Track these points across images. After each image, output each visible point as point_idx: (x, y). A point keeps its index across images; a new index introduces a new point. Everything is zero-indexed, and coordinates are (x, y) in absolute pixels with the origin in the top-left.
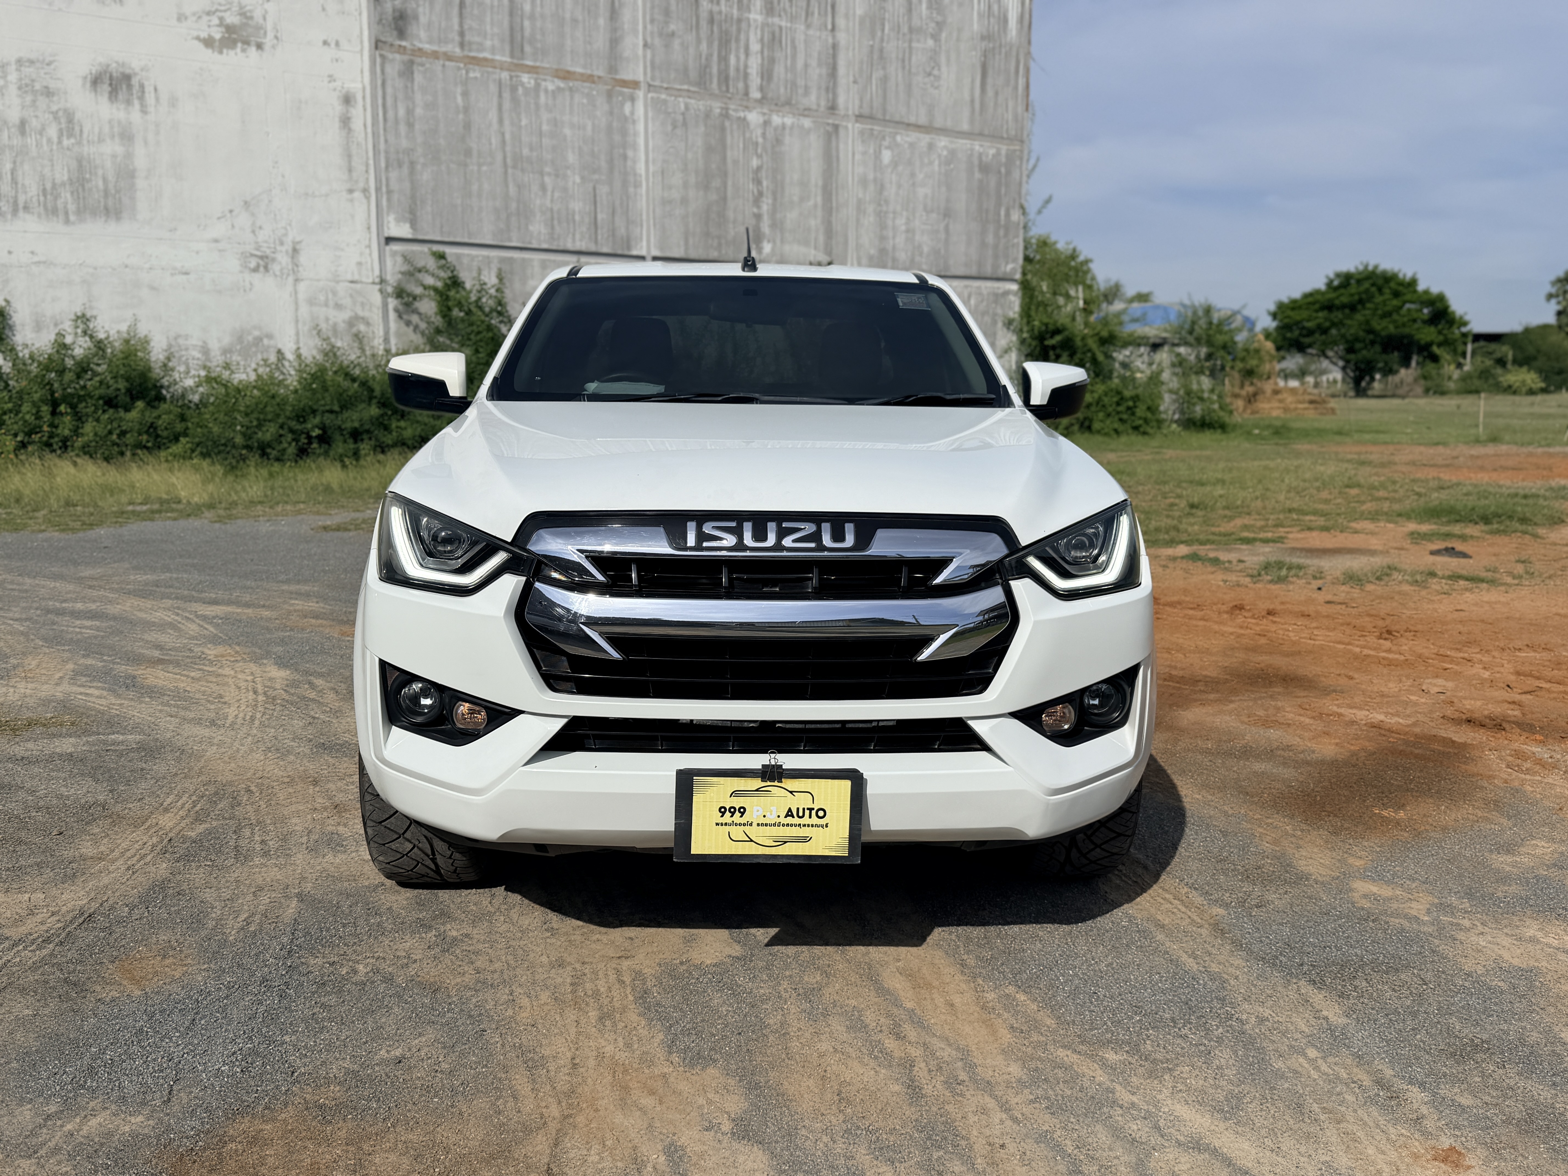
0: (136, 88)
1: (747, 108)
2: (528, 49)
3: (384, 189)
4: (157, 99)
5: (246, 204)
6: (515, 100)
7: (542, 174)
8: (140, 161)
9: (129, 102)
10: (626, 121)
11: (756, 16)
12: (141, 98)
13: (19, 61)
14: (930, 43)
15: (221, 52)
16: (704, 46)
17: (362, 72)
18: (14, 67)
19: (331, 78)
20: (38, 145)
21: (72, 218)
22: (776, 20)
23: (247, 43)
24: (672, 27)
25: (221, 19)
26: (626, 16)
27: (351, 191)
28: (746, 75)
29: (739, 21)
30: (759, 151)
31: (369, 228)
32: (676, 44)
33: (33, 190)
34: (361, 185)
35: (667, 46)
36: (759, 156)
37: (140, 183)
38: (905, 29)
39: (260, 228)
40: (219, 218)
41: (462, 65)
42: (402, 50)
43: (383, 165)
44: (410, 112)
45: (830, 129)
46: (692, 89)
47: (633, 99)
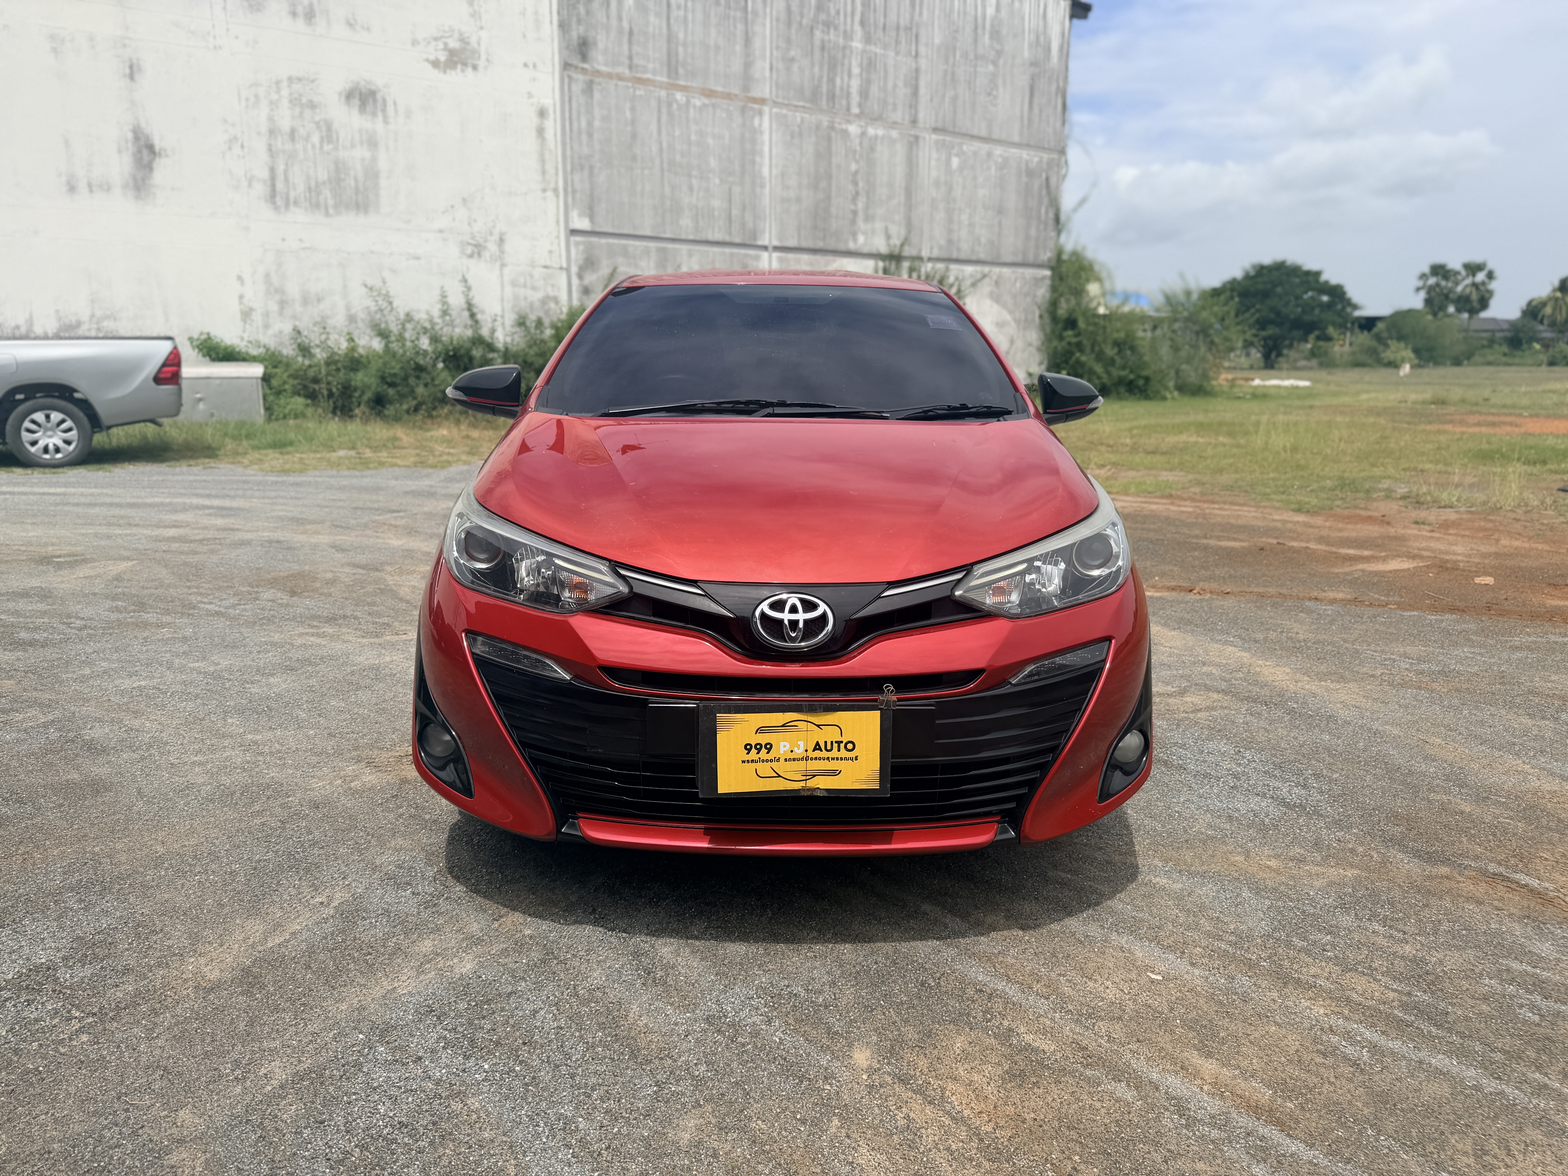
0: (380, 103)
1: (849, 122)
2: (681, 71)
3: (570, 189)
4: (396, 112)
5: (464, 200)
6: (670, 114)
7: (690, 176)
8: (383, 164)
9: (374, 114)
10: (756, 132)
11: (857, 44)
12: (384, 111)
13: (290, 80)
14: (991, 68)
15: (445, 72)
16: (816, 69)
17: (553, 90)
18: (285, 84)
19: (530, 95)
20: (305, 150)
21: (331, 211)
22: (872, 48)
23: (465, 64)
24: (792, 53)
25: (446, 44)
26: (757, 43)
27: (544, 190)
28: (848, 94)
29: (844, 48)
30: (857, 157)
31: (558, 222)
32: (795, 68)
33: (301, 188)
34: (552, 185)
35: (788, 69)
36: (857, 162)
37: (383, 182)
38: (972, 56)
39: (475, 221)
40: (443, 212)
41: (630, 84)
42: (584, 71)
43: (569, 168)
44: (590, 124)
45: (912, 139)
46: (807, 105)
47: (761, 113)
